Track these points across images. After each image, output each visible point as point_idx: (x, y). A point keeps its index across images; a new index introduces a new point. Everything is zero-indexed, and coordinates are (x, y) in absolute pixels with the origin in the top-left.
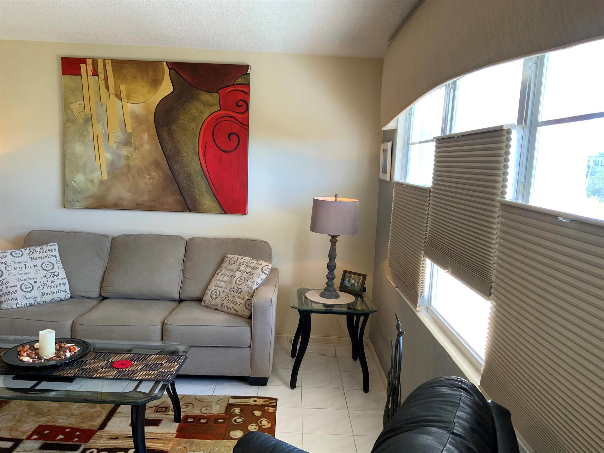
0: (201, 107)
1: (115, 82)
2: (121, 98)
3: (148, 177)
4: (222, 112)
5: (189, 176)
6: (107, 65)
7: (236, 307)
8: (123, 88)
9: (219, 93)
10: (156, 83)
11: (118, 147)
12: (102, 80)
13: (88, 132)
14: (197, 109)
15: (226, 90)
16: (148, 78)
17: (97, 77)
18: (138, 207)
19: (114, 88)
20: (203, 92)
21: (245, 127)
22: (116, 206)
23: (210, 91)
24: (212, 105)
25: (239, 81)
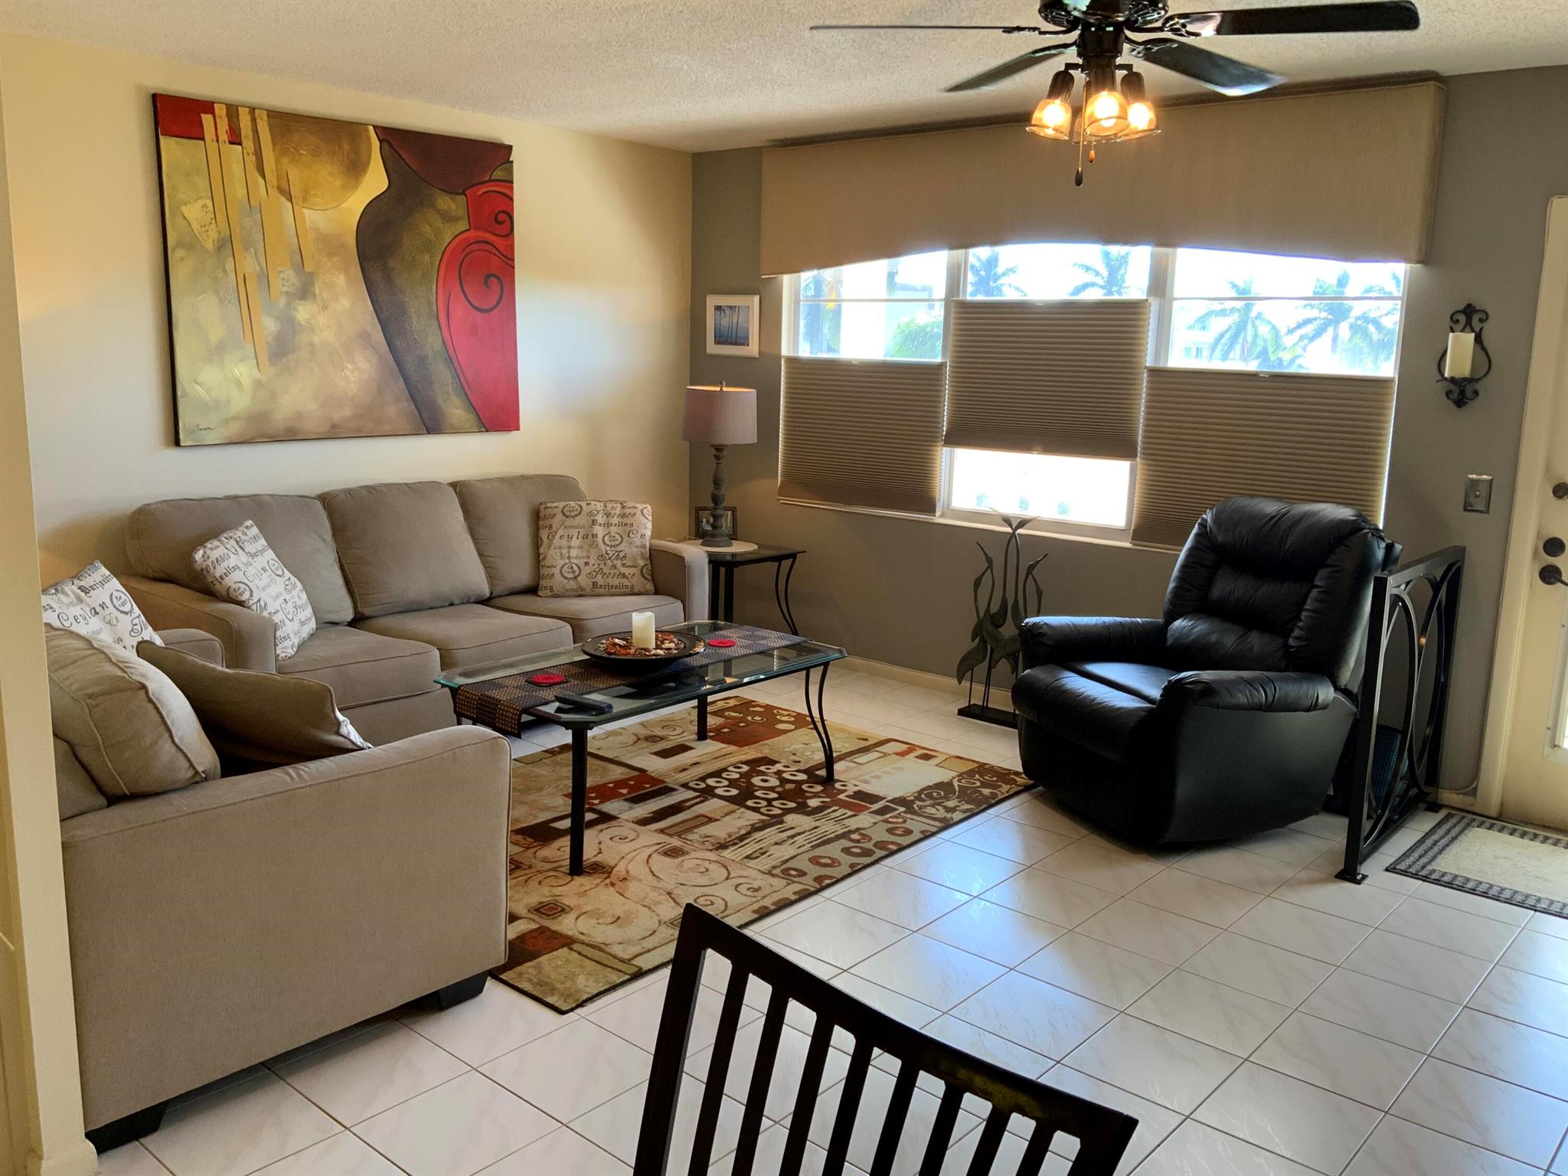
0: (438, 222)
1: (277, 162)
2: (291, 197)
3: (350, 366)
4: (473, 233)
5: (422, 360)
6: (259, 121)
7: (625, 582)
8: (294, 174)
9: (465, 195)
10: (355, 168)
11: (288, 304)
12: (250, 153)
13: (225, 271)
14: (431, 227)
15: (480, 189)
16: (341, 158)
17: (240, 147)
18: (334, 433)
19: (275, 173)
20: (439, 191)
21: (510, 262)
22: (291, 435)
23: (452, 192)
24: (455, 219)
25: (498, 174)
